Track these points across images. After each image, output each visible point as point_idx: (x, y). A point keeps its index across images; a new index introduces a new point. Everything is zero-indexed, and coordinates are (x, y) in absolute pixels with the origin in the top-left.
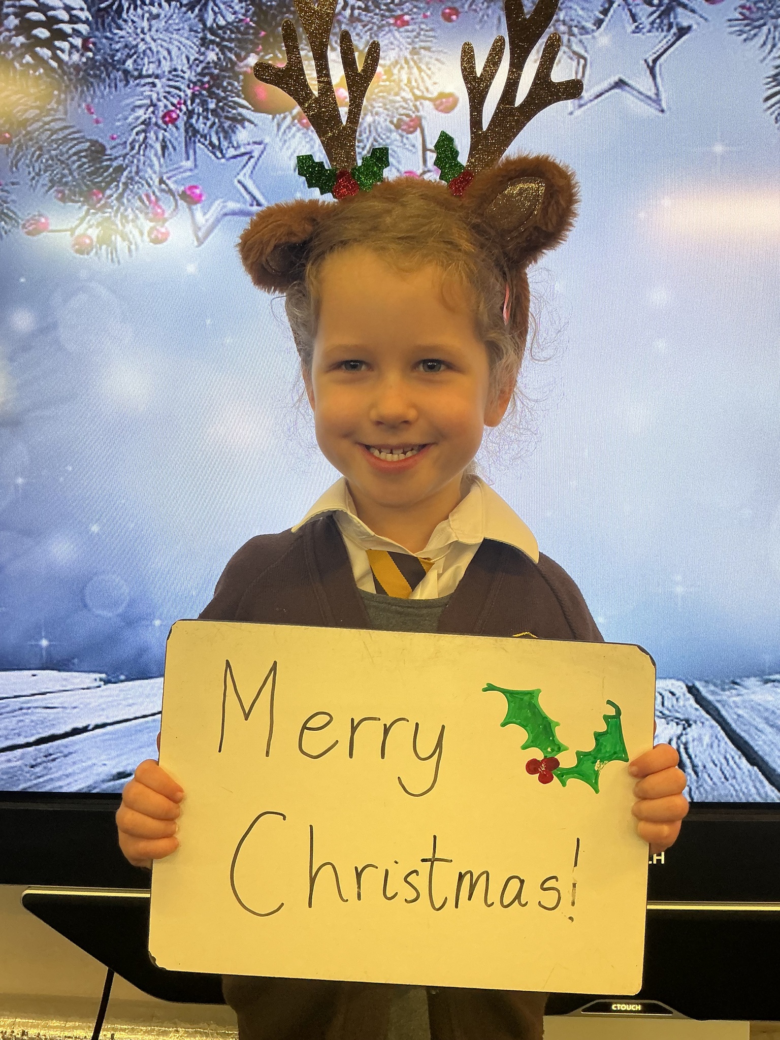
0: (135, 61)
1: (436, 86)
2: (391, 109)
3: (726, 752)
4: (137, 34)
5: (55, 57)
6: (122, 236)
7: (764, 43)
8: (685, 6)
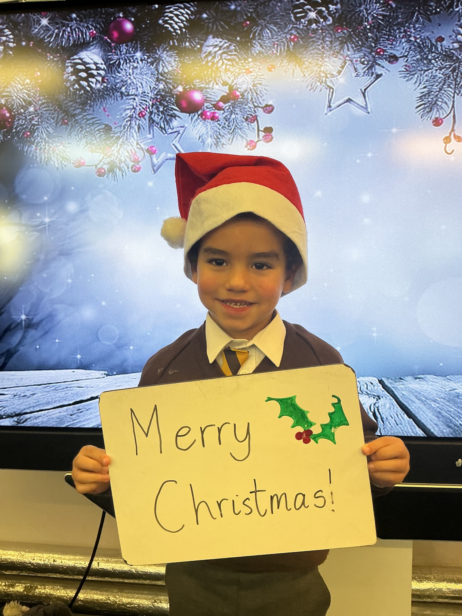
0: (126, 88)
1: (264, 101)
2: (243, 112)
3: (397, 411)
4: (127, 76)
5: (89, 86)
6: (119, 169)
7: (416, 82)
8: (379, 65)
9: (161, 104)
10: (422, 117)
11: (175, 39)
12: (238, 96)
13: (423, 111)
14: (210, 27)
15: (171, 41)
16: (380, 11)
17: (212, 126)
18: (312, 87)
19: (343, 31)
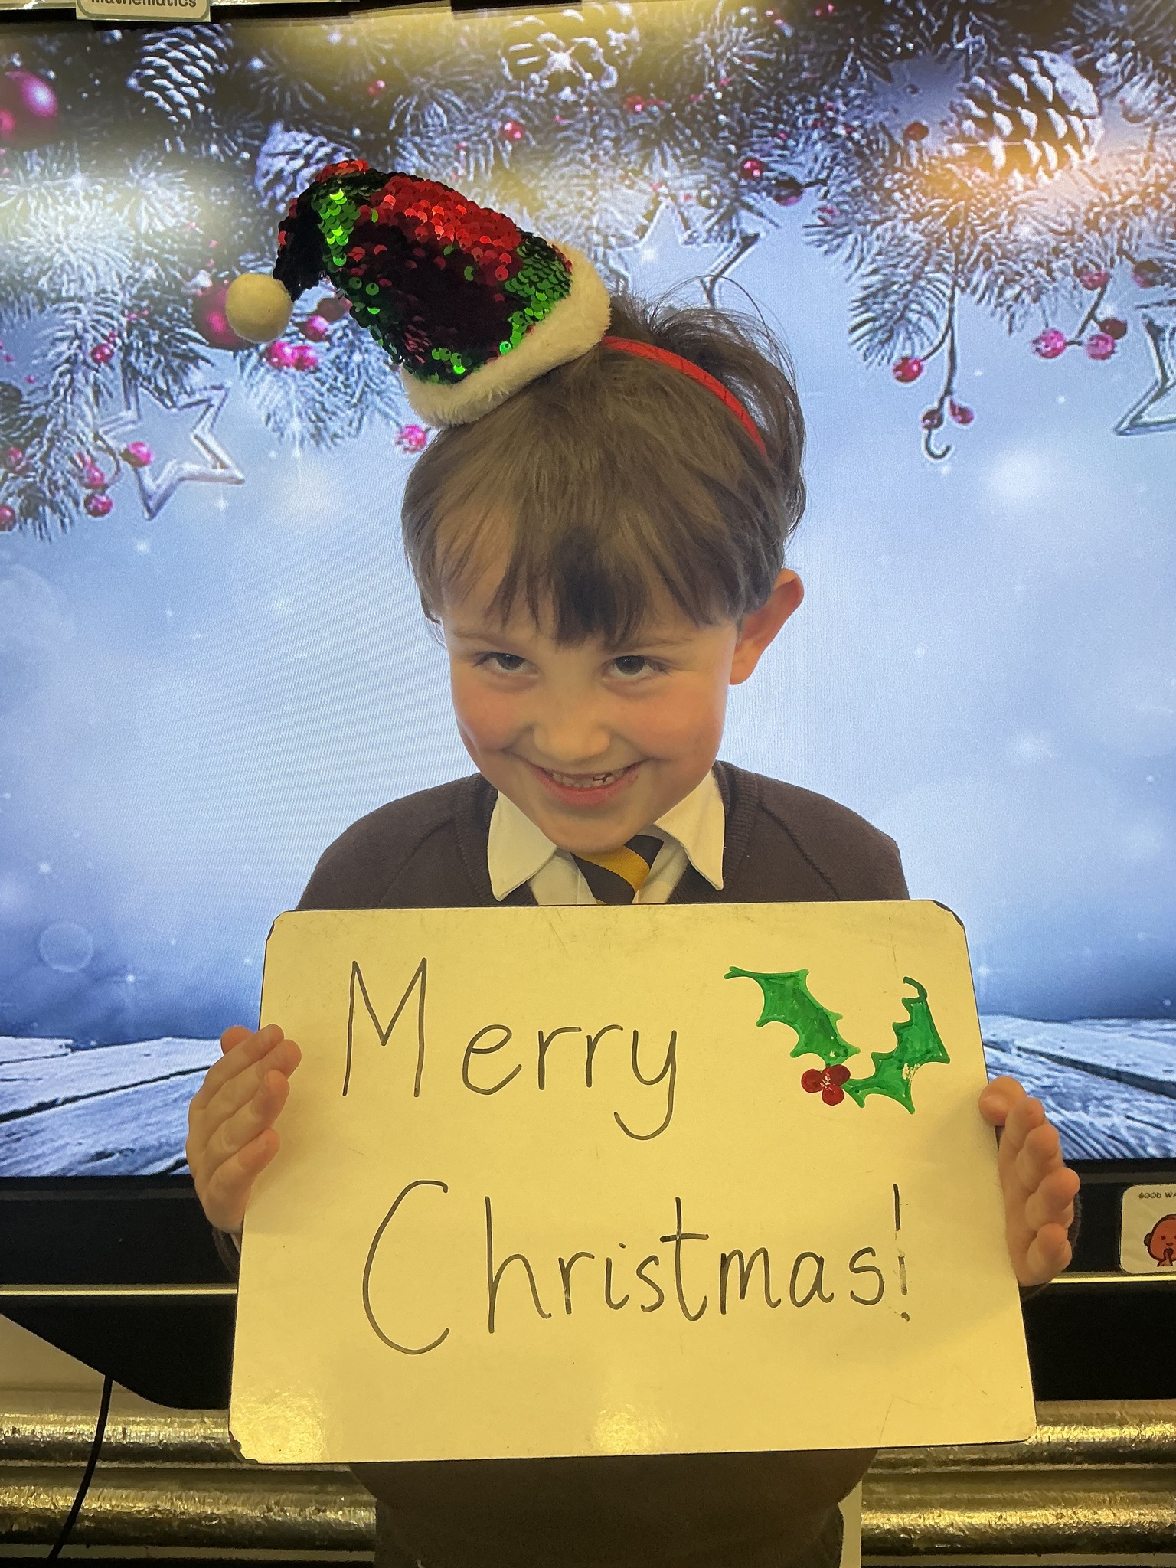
0: (51, 279)
4: (51, 244)
6: (52, 508)
7: (850, 257)
8: (750, 208)
9: (154, 325)
10: (865, 360)
11: (177, 134)
13: (871, 340)
14: (274, 96)
15: (167, 141)
16: (751, 49)
17: (299, 386)
19: (649, 108)
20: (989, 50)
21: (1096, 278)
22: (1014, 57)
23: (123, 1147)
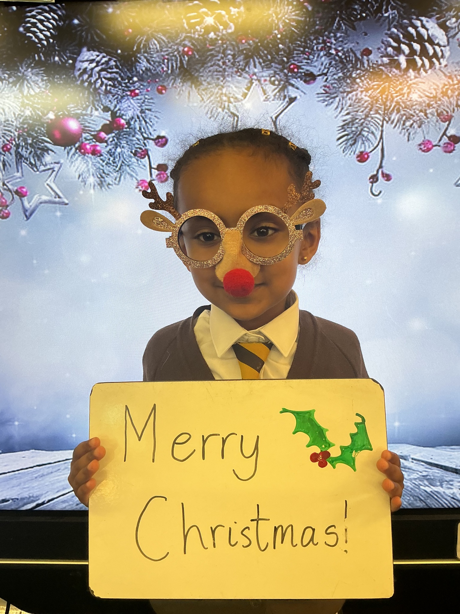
1: (155, 132)
2: (131, 144)
7: (337, 107)
8: (293, 85)
9: (29, 135)
10: (344, 153)
11: (40, 52)
12: (123, 125)
13: (346, 144)
14: (83, 36)
15: (36, 55)
16: (293, 16)
17: (93, 162)
18: (213, 114)
19: (248, 41)
20: (398, 17)
21: (446, 117)
22: (410, 20)
23: (14, 498)
